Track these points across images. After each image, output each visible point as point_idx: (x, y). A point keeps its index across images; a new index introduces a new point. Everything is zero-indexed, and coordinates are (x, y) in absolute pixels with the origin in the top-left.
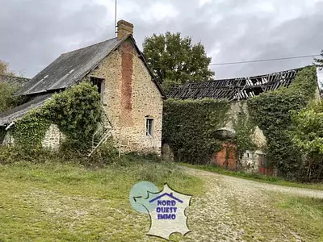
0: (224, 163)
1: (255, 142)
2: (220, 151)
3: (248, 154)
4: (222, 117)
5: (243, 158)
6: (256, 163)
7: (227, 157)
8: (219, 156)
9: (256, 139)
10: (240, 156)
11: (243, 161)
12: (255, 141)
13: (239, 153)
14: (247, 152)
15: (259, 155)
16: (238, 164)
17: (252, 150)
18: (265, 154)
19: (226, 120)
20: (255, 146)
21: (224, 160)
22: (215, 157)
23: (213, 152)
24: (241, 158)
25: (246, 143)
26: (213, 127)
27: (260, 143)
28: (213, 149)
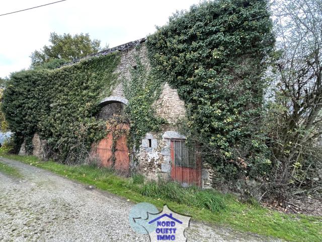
0: (108, 160)
1: (163, 116)
2: (103, 138)
3: (150, 140)
4: (107, 80)
5: (141, 149)
6: (165, 159)
7: (114, 149)
8: (101, 147)
9: (165, 109)
10: (135, 146)
11: (141, 155)
12: (162, 112)
13: (134, 139)
14: (149, 135)
15: (172, 140)
16: (132, 161)
17: (157, 131)
18: (184, 137)
19: (113, 84)
20: (163, 123)
21: (109, 154)
22: (96, 150)
23: (92, 141)
24: (137, 148)
25: (146, 118)
26: (94, 97)
27: (172, 115)
28: (92, 135)
